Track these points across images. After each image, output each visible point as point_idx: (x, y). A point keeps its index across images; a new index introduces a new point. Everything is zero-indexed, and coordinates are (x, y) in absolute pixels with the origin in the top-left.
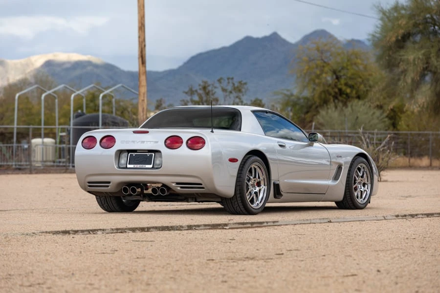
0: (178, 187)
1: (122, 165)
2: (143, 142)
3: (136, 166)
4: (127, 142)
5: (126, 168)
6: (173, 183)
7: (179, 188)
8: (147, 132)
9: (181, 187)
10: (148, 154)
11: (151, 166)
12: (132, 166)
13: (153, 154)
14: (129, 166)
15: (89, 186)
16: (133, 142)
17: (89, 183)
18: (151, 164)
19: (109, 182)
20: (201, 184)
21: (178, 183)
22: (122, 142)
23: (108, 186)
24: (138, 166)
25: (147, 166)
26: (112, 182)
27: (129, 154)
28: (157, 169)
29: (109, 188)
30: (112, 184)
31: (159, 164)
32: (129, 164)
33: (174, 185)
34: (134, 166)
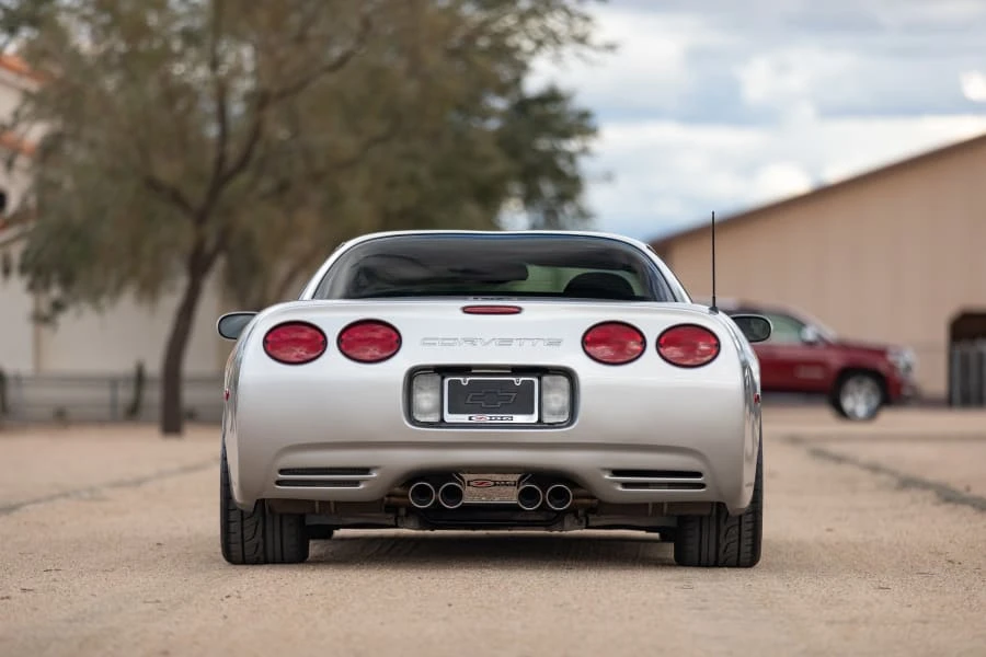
0: (617, 482)
1: (426, 413)
3: (476, 418)
4: (448, 342)
5: (442, 423)
6: (605, 469)
7: (620, 488)
8: (518, 311)
9: (626, 485)
10: (518, 380)
11: (534, 418)
12: (463, 418)
13: (536, 381)
14: (449, 418)
15: (279, 483)
16: (472, 341)
17: (282, 471)
18: (532, 412)
19: (366, 471)
20: (698, 474)
21: (616, 472)
22: (428, 342)
23: (356, 483)
24: (486, 418)
25: (519, 419)
26: (376, 468)
27: (446, 381)
28: (552, 425)
29: (361, 487)
30: (374, 475)
31: (561, 412)
32: (451, 411)
33: (607, 477)
34: (470, 419)
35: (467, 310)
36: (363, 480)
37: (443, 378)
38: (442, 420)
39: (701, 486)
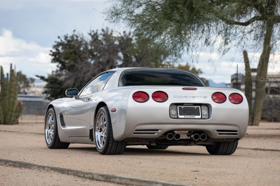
0: (218, 133)
1: (174, 116)
2: (194, 97)
3: (186, 117)
4: (180, 97)
5: (178, 118)
6: (215, 130)
7: (218, 135)
8: (196, 89)
9: (220, 134)
10: (195, 107)
11: (200, 117)
12: (183, 117)
13: (200, 107)
14: (180, 117)
15: (134, 133)
16: (186, 97)
17: (136, 130)
18: (200, 115)
19: (157, 130)
20: (236, 131)
21: (218, 131)
22: (175, 97)
23: (154, 133)
24: (189, 117)
25: (197, 117)
26: (160, 129)
27: (178, 107)
28: (204, 119)
29: (156, 134)
30: (160, 131)
31: (206, 115)
32: (180, 115)
33: (216, 132)
34: (185, 117)
35: (183, 89)
36: (156, 133)
37: (177, 106)
38: (178, 117)
39: (236, 134)
